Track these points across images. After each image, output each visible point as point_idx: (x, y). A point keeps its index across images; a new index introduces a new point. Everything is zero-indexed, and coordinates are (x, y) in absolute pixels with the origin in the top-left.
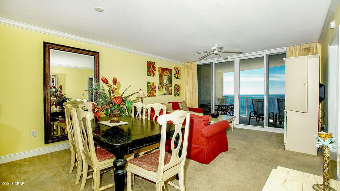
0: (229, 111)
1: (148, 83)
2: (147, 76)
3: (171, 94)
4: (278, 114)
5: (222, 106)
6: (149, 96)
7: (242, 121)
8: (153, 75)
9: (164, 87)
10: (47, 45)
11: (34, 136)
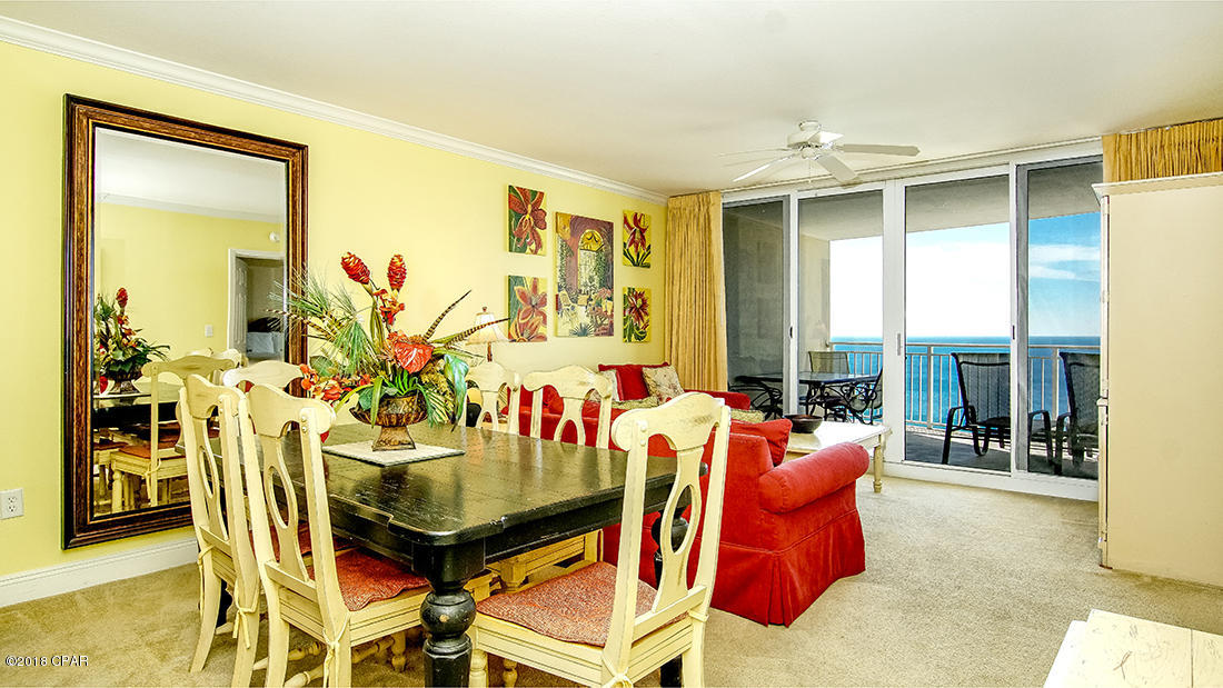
0: (857, 405)
1: (513, 281)
2: (510, 251)
3: (610, 332)
4: (1067, 420)
5: (826, 383)
6: (515, 337)
7: (913, 451)
8: (533, 247)
9: (583, 299)
10: (81, 108)
11: (13, 514)
